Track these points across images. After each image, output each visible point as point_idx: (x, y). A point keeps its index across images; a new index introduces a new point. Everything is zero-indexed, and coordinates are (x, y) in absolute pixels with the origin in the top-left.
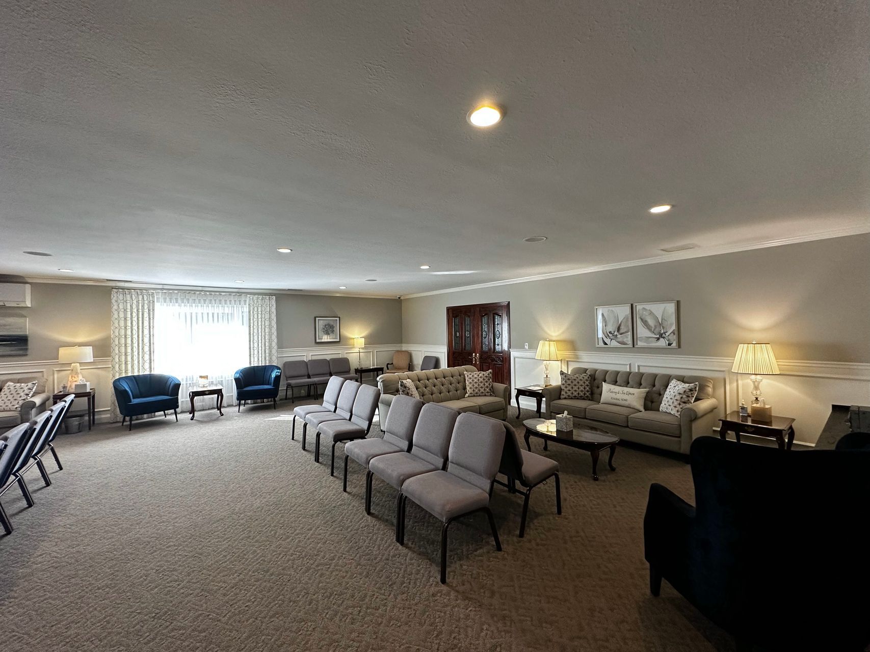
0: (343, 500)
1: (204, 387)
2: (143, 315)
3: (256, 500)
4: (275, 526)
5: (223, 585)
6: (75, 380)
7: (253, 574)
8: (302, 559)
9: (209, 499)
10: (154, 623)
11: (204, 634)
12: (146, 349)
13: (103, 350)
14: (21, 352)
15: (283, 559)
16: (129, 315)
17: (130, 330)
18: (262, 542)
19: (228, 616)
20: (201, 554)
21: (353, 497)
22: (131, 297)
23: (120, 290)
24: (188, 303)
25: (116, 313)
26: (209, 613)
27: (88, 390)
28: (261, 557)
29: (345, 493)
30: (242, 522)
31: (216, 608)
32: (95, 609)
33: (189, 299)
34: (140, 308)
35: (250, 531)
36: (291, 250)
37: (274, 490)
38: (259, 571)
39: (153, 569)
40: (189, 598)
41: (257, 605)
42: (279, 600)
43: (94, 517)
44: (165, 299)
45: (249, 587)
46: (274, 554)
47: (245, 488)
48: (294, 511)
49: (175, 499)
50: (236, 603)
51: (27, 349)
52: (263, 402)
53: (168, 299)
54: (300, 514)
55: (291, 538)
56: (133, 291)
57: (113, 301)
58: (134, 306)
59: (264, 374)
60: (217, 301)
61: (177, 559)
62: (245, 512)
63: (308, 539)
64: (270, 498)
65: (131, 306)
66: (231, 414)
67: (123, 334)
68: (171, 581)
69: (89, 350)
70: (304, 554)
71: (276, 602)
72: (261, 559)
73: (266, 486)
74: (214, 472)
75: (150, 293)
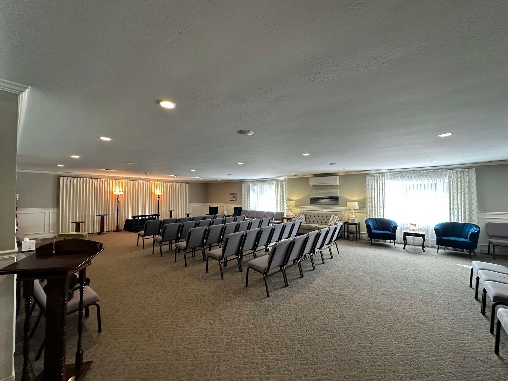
0: (488, 359)
1: (414, 231)
2: (380, 187)
3: (409, 311)
4: (409, 335)
5: (359, 342)
6: (352, 217)
7: (377, 350)
8: (413, 368)
9: (383, 295)
10: (326, 333)
11: (337, 355)
12: (381, 205)
13: (363, 204)
14: (336, 203)
15: (400, 357)
16: (373, 187)
17: (374, 195)
18: (395, 338)
19: (351, 357)
20: (361, 319)
21: (503, 365)
22: (374, 178)
23: (370, 175)
24: (404, 179)
25: (368, 186)
26: (345, 348)
27: (356, 222)
28: (388, 344)
29: (495, 355)
30: (391, 318)
31: (350, 349)
32: (316, 312)
33: (404, 176)
34: (378, 183)
35: (392, 326)
36: (452, 133)
37: (427, 313)
38: (381, 351)
39: (340, 311)
40: (343, 334)
41: (367, 366)
42: (380, 376)
43: (336, 277)
44: (391, 177)
45: (370, 354)
46: (397, 349)
47: (407, 301)
48: (431, 335)
49: (368, 286)
50: (359, 355)
51: (338, 202)
52: (463, 251)
53: (392, 177)
54: (434, 340)
55: (415, 350)
56: (375, 175)
57: (367, 180)
58: (376, 183)
59: (463, 229)
60: (424, 176)
61: (350, 314)
62: (397, 314)
63: (428, 360)
64: (420, 316)
65: (374, 183)
66: (431, 253)
67: (371, 197)
68: (342, 322)
69: (357, 204)
70: (417, 366)
71: (378, 375)
72: (387, 346)
73: (422, 307)
74: (396, 282)
75: (383, 175)
